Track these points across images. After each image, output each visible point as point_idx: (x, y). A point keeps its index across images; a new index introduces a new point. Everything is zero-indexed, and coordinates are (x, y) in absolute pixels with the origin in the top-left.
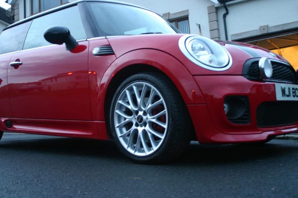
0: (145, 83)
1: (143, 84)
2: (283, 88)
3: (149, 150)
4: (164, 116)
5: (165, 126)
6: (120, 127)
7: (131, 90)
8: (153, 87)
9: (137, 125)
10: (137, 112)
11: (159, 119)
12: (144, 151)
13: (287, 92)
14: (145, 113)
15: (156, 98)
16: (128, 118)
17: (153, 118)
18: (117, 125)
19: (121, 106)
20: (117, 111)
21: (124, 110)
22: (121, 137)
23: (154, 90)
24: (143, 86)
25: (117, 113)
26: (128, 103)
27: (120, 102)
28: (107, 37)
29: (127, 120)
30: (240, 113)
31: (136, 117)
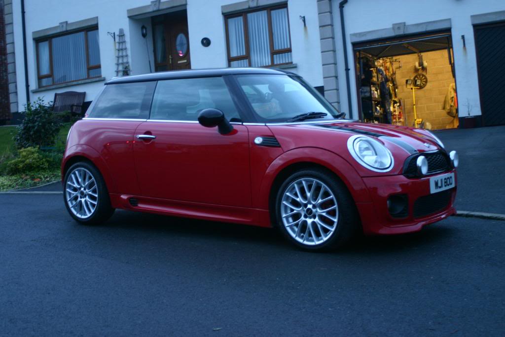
0: (315, 180)
1: (314, 181)
2: (436, 181)
3: (319, 240)
4: (334, 211)
5: (336, 220)
6: (287, 218)
7: (300, 184)
8: (323, 185)
9: (306, 216)
10: (306, 205)
11: (328, 213)
12: (313, 241)
13: (439, 185)
14: (314, 206)
15: (326, 194)
16: (296, 210)
17: (323, 212)
18: (284, 215)
19: (288, 198)
20: (284, 202)
21: (290, 201)
22: (288, 226)
23: (324, 187)
24: (313, 182)
25: (284, 204)
26: (296, 195)
27: (288, 194)
28: (267, 124)
29: (295, 211)
30: (399, 209)
31: (305, 209)
